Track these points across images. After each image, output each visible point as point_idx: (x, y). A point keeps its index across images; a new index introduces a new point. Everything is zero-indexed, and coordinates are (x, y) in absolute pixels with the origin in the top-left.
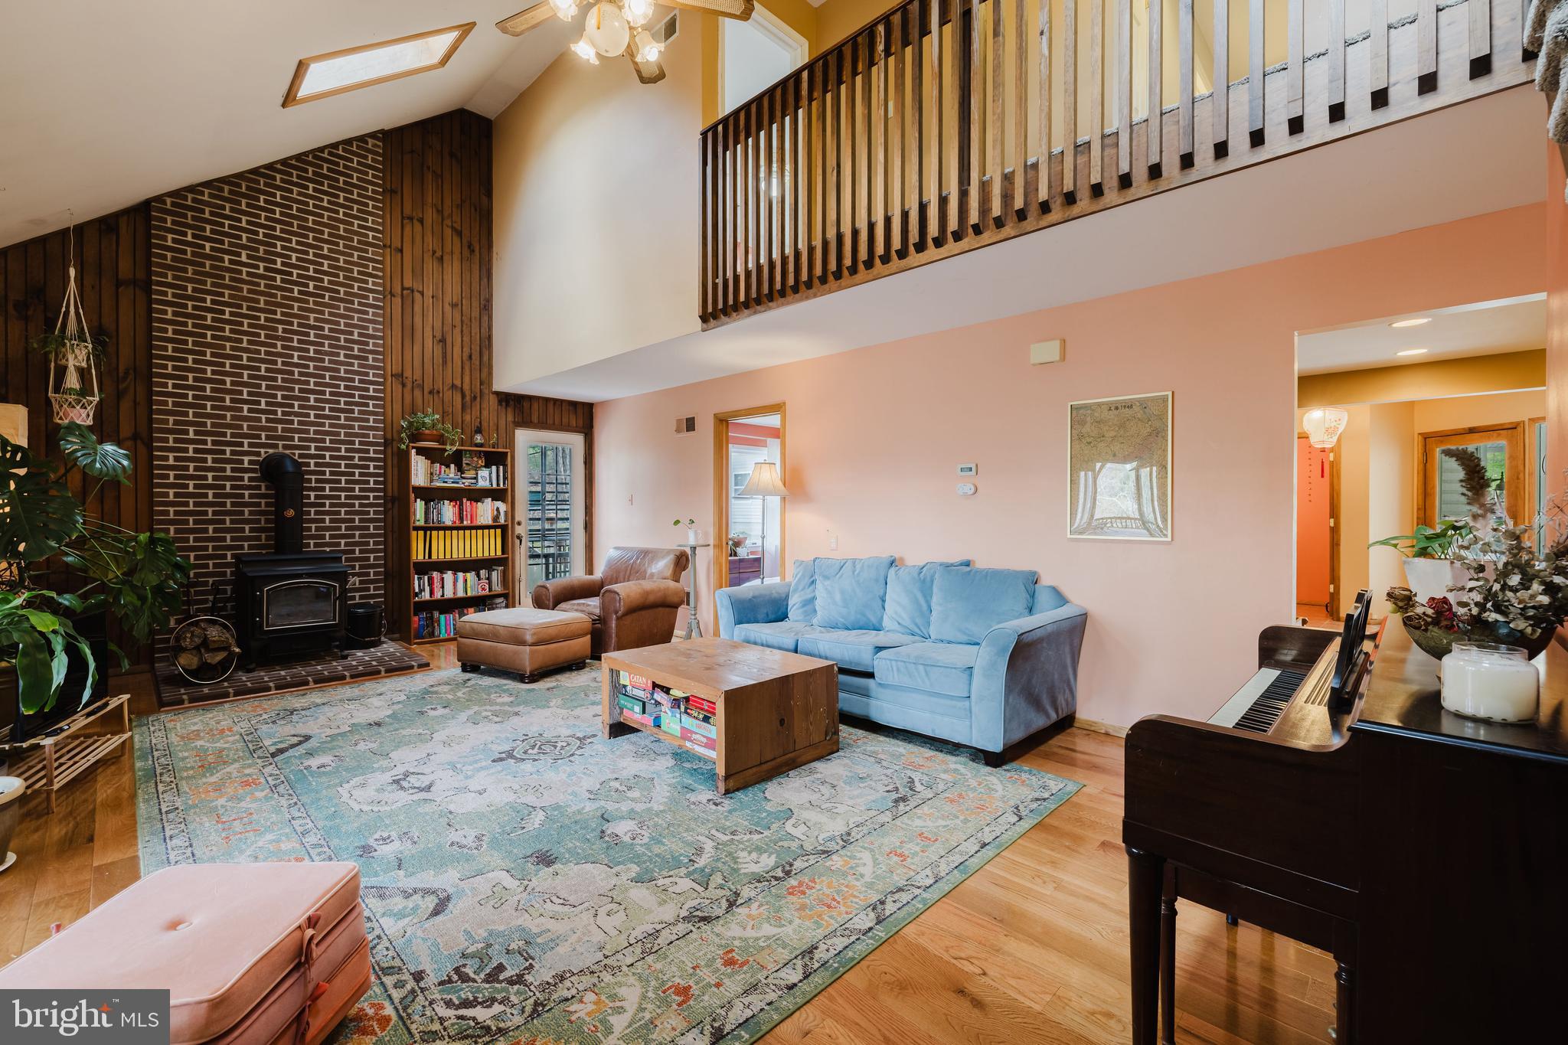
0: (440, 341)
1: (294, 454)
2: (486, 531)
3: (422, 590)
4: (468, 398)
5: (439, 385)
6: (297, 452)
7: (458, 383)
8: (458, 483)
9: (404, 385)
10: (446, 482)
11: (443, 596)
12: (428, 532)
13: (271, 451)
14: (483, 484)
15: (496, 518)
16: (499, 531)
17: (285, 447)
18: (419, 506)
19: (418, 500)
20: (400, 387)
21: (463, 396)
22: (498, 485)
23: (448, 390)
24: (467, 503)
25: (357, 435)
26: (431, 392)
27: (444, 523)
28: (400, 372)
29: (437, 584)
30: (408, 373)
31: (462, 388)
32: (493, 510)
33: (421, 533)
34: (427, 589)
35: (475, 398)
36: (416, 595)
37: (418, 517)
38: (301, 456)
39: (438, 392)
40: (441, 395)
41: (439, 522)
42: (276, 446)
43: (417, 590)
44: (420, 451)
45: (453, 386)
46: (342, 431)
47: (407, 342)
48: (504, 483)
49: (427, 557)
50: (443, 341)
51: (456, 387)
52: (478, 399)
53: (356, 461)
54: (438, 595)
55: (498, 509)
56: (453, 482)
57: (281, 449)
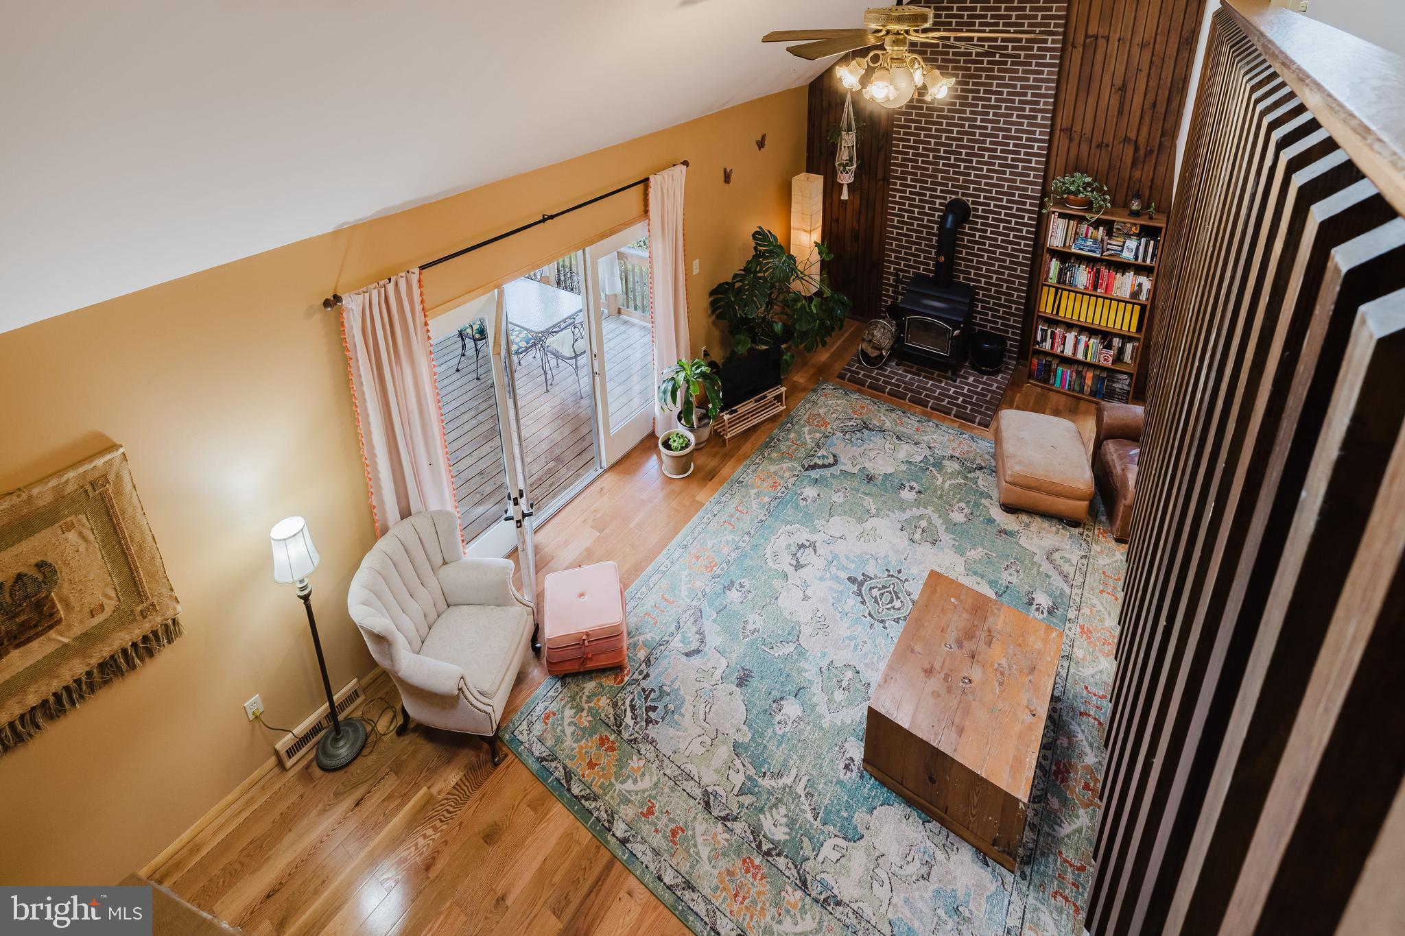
0: (1119, 89)
1: (968, 201)
2: (1122, 305)
3: (1044, 340)
4: (1142, 152)
5: (1109, 138)
6: (971, 199)
7: (1132, 135)
8: (1094, 252)
9: (1071, 139)
10: (1082, 249)
11: (1063, 352)
12: (1060, 291)
13: (954, 197)
14: (1128, 255)
15: (1135, 295)
16: (1137, 308)
17: (963, 194)
18: (1055, 265)
19: (1054, 260)
20: (1067, 141)
21: (1136, 149)
22: (1144, 260)
23: (1119, 143)
24: (1105, 272)
25: (1017, 188)
26: (1099, 146)
27: (1076, 286)
28: (1069, 127)
29: (1058, 339)
30: (1077, 128)
31: (1136, 142)
32: (1133, 285)
33: (1053, 290)
34: (1049, 341)
35: (1152, 151)
36: (1038, 343)
37: (1051, 275)
38: (973, 203)
39: (1107, 146)
40: (1110, 148)
41: (1071, 284)
42: (957, 193)
43: (1039, 338)
44: (1061, 215)
45: (1126, 140)
46: (1006, 184)
47: (1082, 94)
48: (1152, 260)
49: (1054, 313)
50: (1123, 89)
51: (1130, 140)
52: (1156, 153)
53: (1014, 211)
54: (1058, 350)
55: (1140, 285)
56: (1089, 251)
57: (960, 196)
